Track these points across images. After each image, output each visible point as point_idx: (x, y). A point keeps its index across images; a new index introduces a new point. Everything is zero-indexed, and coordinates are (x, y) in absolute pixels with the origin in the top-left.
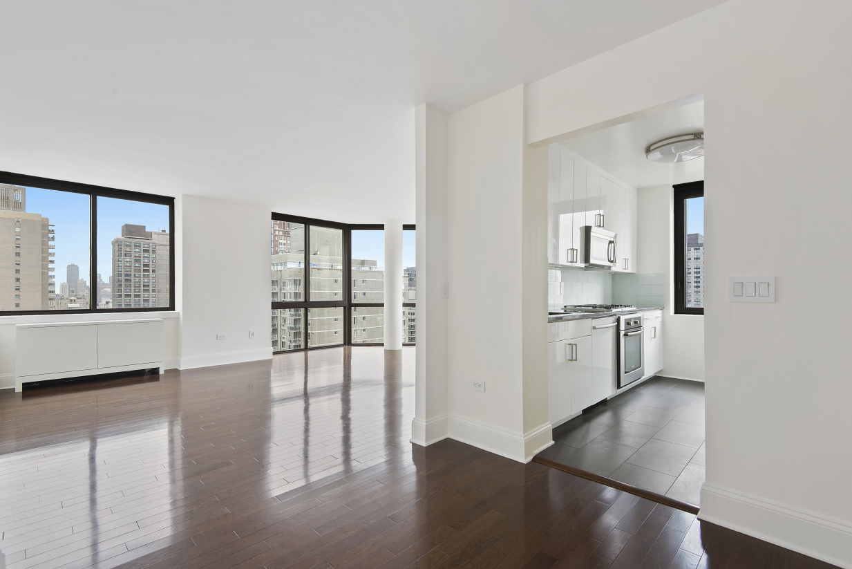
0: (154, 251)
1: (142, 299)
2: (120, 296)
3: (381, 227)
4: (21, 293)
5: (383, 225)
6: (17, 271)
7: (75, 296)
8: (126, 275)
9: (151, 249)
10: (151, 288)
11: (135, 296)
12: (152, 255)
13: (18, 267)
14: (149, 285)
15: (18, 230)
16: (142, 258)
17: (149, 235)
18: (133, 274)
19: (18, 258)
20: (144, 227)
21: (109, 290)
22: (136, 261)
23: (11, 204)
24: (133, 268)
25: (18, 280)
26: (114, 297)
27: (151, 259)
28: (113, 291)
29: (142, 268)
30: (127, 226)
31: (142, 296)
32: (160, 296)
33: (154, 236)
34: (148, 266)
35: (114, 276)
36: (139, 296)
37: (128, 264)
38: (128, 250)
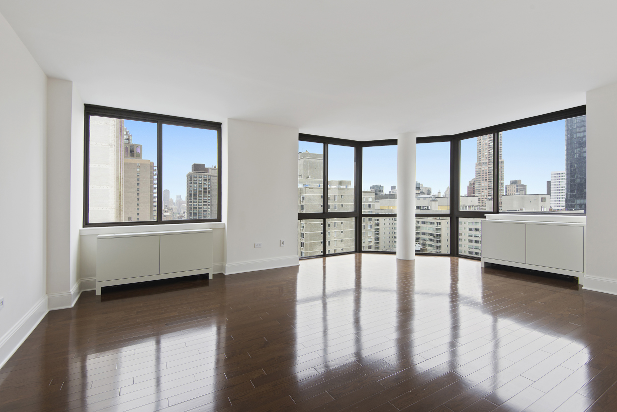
0: (209, 180)
1: (203, 210)
2: (191, 208)
3: (394, 142)
4: (140, 207)
5: (396, 140)
6: (138, 194)
7: (168, 208)
8: (194, 195)
9: (208, 179)
10: (208, 203)
11: (199, 208)
12: (208, 182)
13: (138, 192)
14: (206, 202)
15: (138, 170)
16: (203, 185)
17: (206, 170)
18: (198, 194)
19: (138, 187)
20: (204, 165)
21: (186, 205)
22: (200, 187)
23: (135, 155)
24: (198, 191)
25: (138, 199)
26: (187, 208)
27: (208, 185)
28: (187, 205)
29: (203, 191)
30: (195, 165)
31: (203, 208)
32: (213, 208)
33: (210, 170)
34: (206, 189)
35: (188, 197)
36: (201, 208)
37: (195, 189)
38: (195, 180)
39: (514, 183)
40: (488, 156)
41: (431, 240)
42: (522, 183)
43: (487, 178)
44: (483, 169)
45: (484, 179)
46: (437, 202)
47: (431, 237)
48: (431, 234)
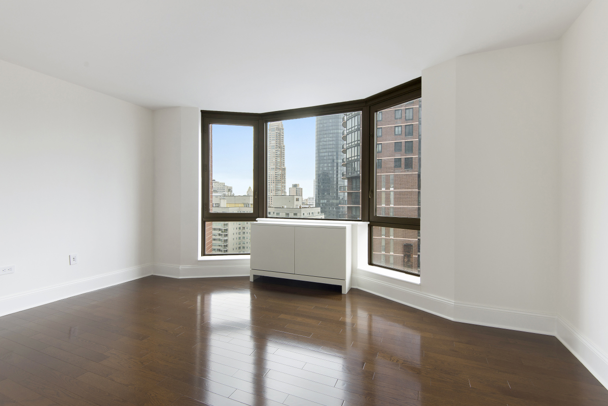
39: (295, 186)
40: (275, 163)
41: (220, 235)
42: (300, 187)
43: (275, 181)
44: (272, 173)
45: (272, 182)
46: (226, 200)
47: (220, 232)
48: (220, 230)
